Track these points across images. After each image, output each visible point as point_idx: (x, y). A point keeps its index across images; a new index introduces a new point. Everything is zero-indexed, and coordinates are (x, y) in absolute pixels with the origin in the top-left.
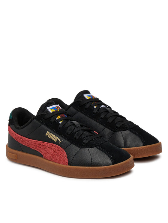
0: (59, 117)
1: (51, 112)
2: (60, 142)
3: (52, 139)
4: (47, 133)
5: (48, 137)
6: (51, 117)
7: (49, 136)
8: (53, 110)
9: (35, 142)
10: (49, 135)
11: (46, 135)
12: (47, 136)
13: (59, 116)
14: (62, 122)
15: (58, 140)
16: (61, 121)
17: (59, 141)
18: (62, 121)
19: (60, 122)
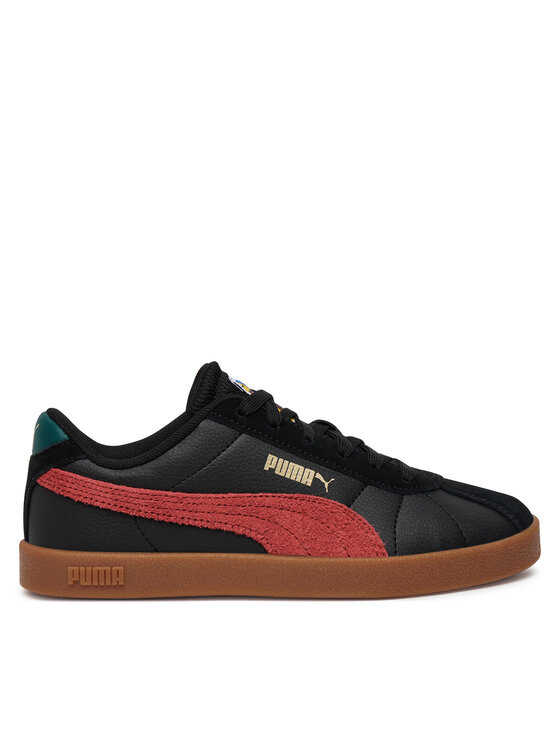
2: (326, 484)
3: (293, 478)
4: (268, 462)
5: (276, 472)
7: (278, 469)
9: (223, 501)
10: (279, 465)
11: (266, 468)
12: (272, 470)
15: (315, 479)
17: (323, 480)
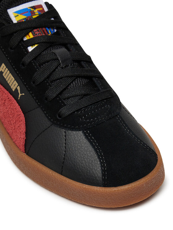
0: (31, 36)
1: (15, 21)
4: (2, 66)
5: (3, 75)
6: (12, 34)
7: (5, 73)
8: (22, 17)
10: (6, 71)
11: (0, 70)
13: (30, 34)
14: (34, 47)
16: (32, 45)
17: (19, 92)
18: (34, 45)
19: (30, 49)
